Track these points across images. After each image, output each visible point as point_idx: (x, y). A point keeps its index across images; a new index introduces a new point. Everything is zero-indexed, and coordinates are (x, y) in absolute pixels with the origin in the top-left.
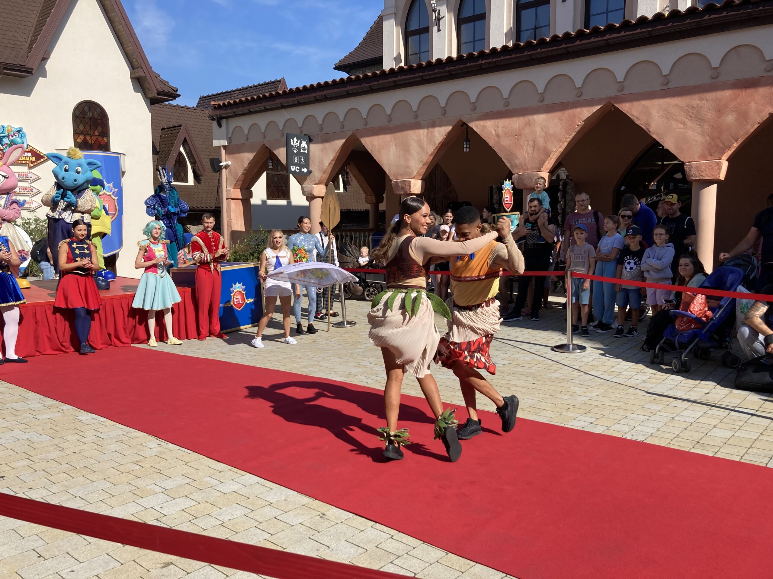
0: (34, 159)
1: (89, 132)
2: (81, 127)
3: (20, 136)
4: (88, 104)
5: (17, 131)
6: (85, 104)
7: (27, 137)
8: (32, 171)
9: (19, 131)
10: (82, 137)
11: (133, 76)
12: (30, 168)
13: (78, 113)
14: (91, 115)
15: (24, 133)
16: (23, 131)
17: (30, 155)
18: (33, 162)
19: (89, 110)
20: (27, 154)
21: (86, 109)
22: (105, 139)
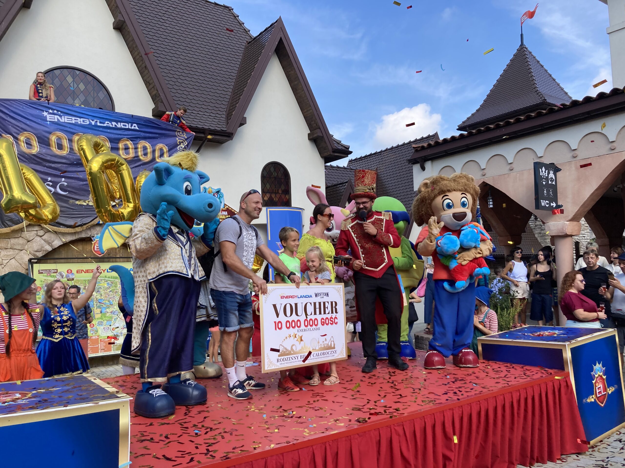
1: (274, 191)
2: (268, 186)
3: (219, 197)
4: (273, 165)
5: (216, 192)
6: (271, 165)
7: (224, 197)
9: (218, 192)
10: (268, 195)
11: (311, 137)
13: (265, 174)
14: (276, 174)
15: (222, 194)
16: (222, 191)
17: (226, 213)
19: (275, 170)
21: (272, 169)
22: (287, 197)
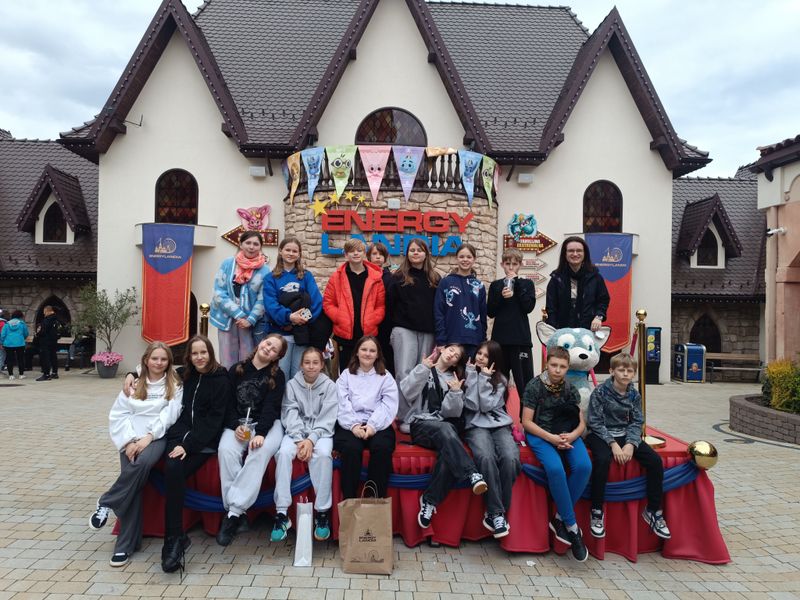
0: (542, 246)
1: (600, 214)
2: (592, 210)
3: (531, 224)
4: (601, 184)
5: (528, 219)
6: (597, 184)
7: (537, 224)
8: (539, 258)
9: (530, 219)
10: (592, 220)
11: (654, 146)
12: (538, 255)
13: (589, 195)
14: (604, 195)
15: (535, 221)
16: (534, 218)
17: (538, 241)
18: (541, 249)
19: (602, 190)
20: (536, 241)
21: (599, 189)
22: (617, 220)
